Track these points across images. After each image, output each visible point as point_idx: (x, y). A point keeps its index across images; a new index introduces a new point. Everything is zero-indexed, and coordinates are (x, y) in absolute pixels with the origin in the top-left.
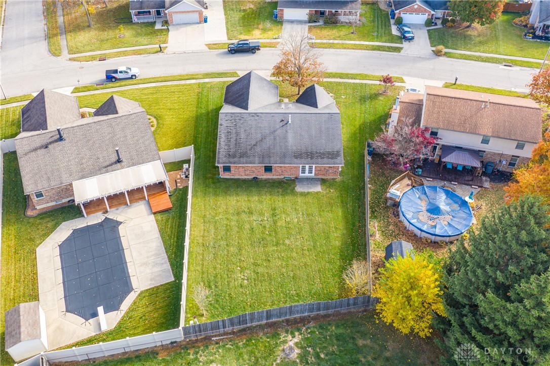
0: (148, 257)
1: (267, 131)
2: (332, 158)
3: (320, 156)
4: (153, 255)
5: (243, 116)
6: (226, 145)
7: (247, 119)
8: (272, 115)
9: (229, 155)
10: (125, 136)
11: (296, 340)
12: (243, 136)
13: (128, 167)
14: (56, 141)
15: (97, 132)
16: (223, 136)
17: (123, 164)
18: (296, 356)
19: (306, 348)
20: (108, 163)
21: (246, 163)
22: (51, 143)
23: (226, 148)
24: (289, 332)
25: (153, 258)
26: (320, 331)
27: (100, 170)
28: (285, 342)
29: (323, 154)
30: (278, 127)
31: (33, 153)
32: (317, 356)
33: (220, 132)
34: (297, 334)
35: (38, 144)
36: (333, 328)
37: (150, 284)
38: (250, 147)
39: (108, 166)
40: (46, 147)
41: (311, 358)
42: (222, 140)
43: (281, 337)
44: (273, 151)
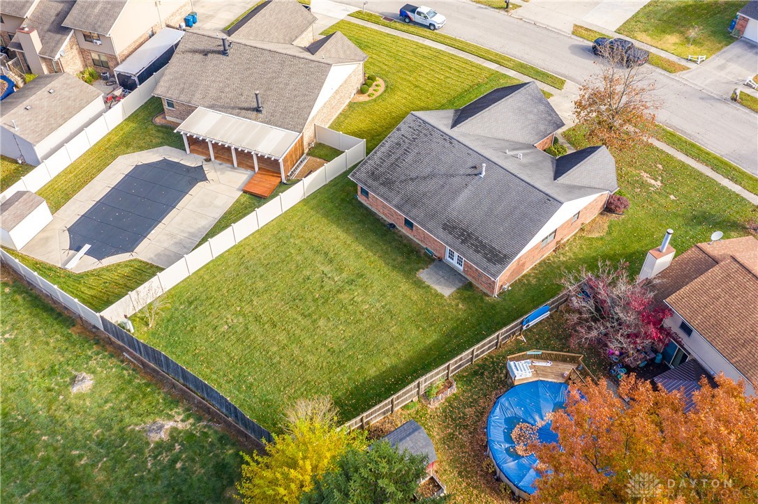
0: (183, 231)
1: (443, 170)
2: (489, 260)
3: (477, 247)
4: (189, 232)
5: (433, 133)
6: (381, 159)
7: (435, 140)
8: (470, 152)
9: (373, 173)
10: (287, 84)
11: (180, 426)
12: (409, 158)
13: (262, 122)
14: (219, 52)
15: (264, 64)
16: (387, 145)
17: (260, 115)
18: (157, 439)
19: (177, 441)
20: (246, 105)
21: (382, 196)
22: (213, 52)
23: (378, 162)
24: (188, 413)
25: (185, 235)
26: (216, 441)
27: (233, 108)
28: (170, 417)
29: (484, 246)
30: (462, 173)
31: (190, 55)
32: (174, 461)
33: (389, 138)
34: (191, 421)
35: (201, 47)
36: (231, 452)
37: (151, 258)
38: (404, 178)
39: (244, 109)
40: (206, 55)
41: (167, 456)
42: (383, 149)
43: (175, 410)
44: (425, 200)
